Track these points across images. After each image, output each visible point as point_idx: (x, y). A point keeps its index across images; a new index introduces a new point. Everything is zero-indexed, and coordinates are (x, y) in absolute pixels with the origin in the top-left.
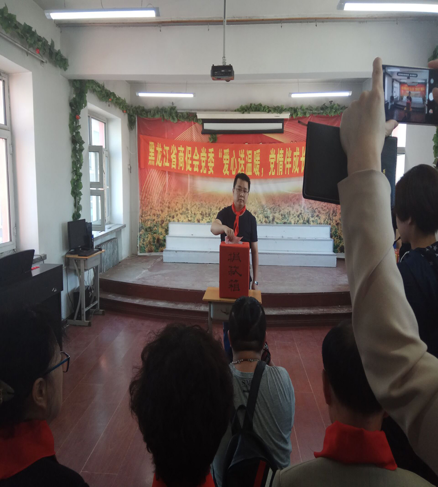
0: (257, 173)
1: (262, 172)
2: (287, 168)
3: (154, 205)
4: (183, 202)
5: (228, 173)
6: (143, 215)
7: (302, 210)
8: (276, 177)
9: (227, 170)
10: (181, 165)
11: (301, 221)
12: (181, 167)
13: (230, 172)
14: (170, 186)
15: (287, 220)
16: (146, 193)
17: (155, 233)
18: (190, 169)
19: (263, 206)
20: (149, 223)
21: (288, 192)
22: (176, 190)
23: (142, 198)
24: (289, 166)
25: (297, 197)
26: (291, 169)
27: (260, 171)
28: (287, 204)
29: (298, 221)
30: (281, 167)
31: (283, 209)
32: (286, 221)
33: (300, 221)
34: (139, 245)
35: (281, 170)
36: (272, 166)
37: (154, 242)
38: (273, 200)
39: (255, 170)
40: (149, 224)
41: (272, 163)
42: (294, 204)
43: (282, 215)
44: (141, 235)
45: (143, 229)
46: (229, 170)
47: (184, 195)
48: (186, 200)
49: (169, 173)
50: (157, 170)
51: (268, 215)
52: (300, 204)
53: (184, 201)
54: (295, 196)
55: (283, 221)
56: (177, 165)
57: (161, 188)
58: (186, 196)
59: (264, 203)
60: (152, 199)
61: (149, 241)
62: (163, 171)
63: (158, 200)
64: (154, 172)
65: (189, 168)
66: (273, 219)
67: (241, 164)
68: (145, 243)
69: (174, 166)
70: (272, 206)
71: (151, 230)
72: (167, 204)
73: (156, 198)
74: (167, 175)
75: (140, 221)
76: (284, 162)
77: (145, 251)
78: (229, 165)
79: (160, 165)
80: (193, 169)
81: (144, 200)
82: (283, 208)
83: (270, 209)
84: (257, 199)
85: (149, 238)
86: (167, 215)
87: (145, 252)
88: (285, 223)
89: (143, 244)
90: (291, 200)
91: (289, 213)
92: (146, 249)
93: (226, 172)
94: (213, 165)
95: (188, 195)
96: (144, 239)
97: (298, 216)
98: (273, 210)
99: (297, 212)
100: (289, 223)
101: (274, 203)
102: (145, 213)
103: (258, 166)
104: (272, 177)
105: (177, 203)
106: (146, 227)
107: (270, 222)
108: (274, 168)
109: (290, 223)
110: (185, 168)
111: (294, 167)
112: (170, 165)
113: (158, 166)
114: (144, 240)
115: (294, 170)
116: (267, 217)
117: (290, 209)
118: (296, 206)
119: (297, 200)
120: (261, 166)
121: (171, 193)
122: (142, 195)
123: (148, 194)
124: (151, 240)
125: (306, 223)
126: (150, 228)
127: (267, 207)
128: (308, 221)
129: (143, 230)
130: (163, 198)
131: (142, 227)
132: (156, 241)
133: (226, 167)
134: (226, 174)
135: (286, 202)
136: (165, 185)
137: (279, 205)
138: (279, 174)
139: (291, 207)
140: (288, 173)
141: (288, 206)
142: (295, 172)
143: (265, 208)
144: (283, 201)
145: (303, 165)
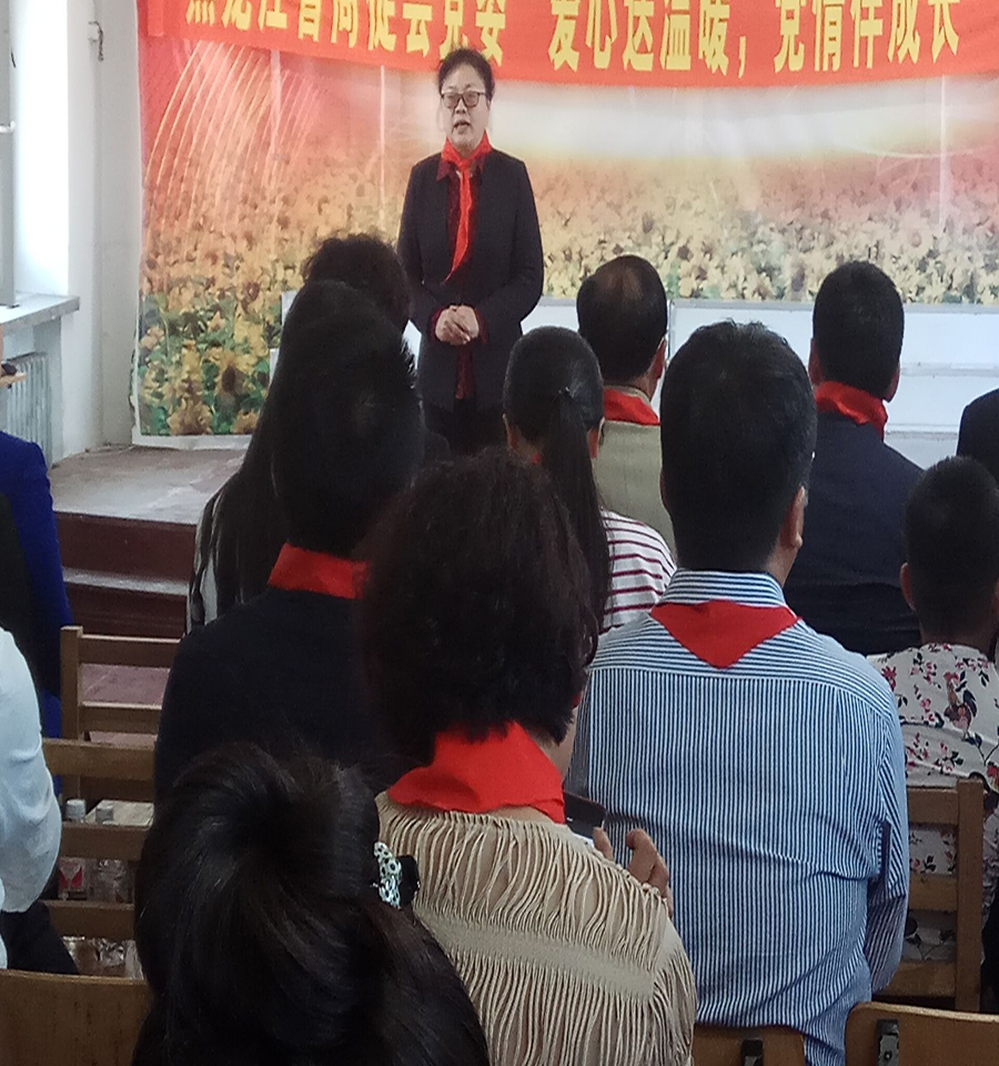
0: (718, 61)
1: (742, 56)
2: (864, 40)
3: (213, 213)
4: (353, 200)
5: (573, 59)
6: (160, 260)
7: (939, 234)
8: (809, 77)
9: (567, 43)
10: (345, 23)
11: (937, 289)
12: (345, 34)
13: (586, 55)
14: (289, 124)
16: (174, 152)
17: (215, 344)
18: (390, 42)
19: (746, 220)
20: (188, 295)
21: (869, 151)
22: (317, 142)
23: (152, 181)
24: (871, 28)
25: (914, 176)
26: (882, 41)
27: (731, 50)
28: (867, 210)
29: (920, 289)
30: (836, 31)
31: (846, 233)
33: (928, 292)
34: (141, 399)
35: (834, 47)
36: (790, 29)
37: (211, 387)
38: (794, 188)
39: (704, 44)
40: (185, 302)
41: (790, 16)
42: (898, 205)
44: (147, 351)
45: (159, 321)
46: (578, 44)
47: (360, 165)
48: (368, 187)
49: (287, 60)
50: (227, 46)
51: (774, 262)
52: (930, 206)
53: (360, 192)
54: (904, 168)
56: (327, 22)
57: (246, 132)
58: (369, 169)
59: (751, 201)
60: (201, 182)
61: (188, 381)
62: (255, 49)
63: (231, 188)
64: (211, 55)
65: (383, 37)
66: (798, 281)
67: (637, 19)
68: (165, 389)
69: (310, 29)
70: (791, 216)
71: (197, 331)
72: (276, 209)
73: (219, 177)
74: (277, 71)
75: (146, 285)
76: (846, 8)
77: (167, 426)
78: (581, 22)
79: (244, 23)
80: (402, 43)
81: (163, 188)
82: (844, 227)
83: (783, 231)
84: (717, 181)
85: (187, 368)
86: (273, 257)
87: (164, 430)
89: (160, 396)
90: (883, 190)
92: (173, 420)
93: (564, 55)
94: (499, 22)
95: (377, 165)
96: (162, 372)
97: (922, 267)
98: (799, 236)
99: (917, 245)
101: (800, 205)
102: (169, 250)
103: (722, 28)
104: (787, 79)
105: (326, 201)
106: (173, 316)
107: (781, 295)
108: (798, 39)
110: (364, 37)
111: (897, 33)
112: (294, 23)
113: (232, 26)
114: (161, 378)
115: (898, 48)
116: (769, 271)
117: (881, 231)
118: (911, 219)
119: (915, 187)
120: (735, 27)
121: (295, 156)
122: (156, 165)
123: (183, 159)
124: (194, 377)
125: (959, 301)
126: (190, 318)
127: (765, 222)
128: (970, 290)
129: (156, 329)
130: (254, 178)
131: (153, 314)
132: (218, 379)
133: (565, 31)
134: (566, 66)
135: (861, 198)
136: (265, 118)
137: (825, 215)
138: (825, 68)
139: (884, 220)
140: (870, 65)
141: (870, 219)
142: (902, 54)
143: (757, 227)
144: (844, 192)
145: (942, 23)
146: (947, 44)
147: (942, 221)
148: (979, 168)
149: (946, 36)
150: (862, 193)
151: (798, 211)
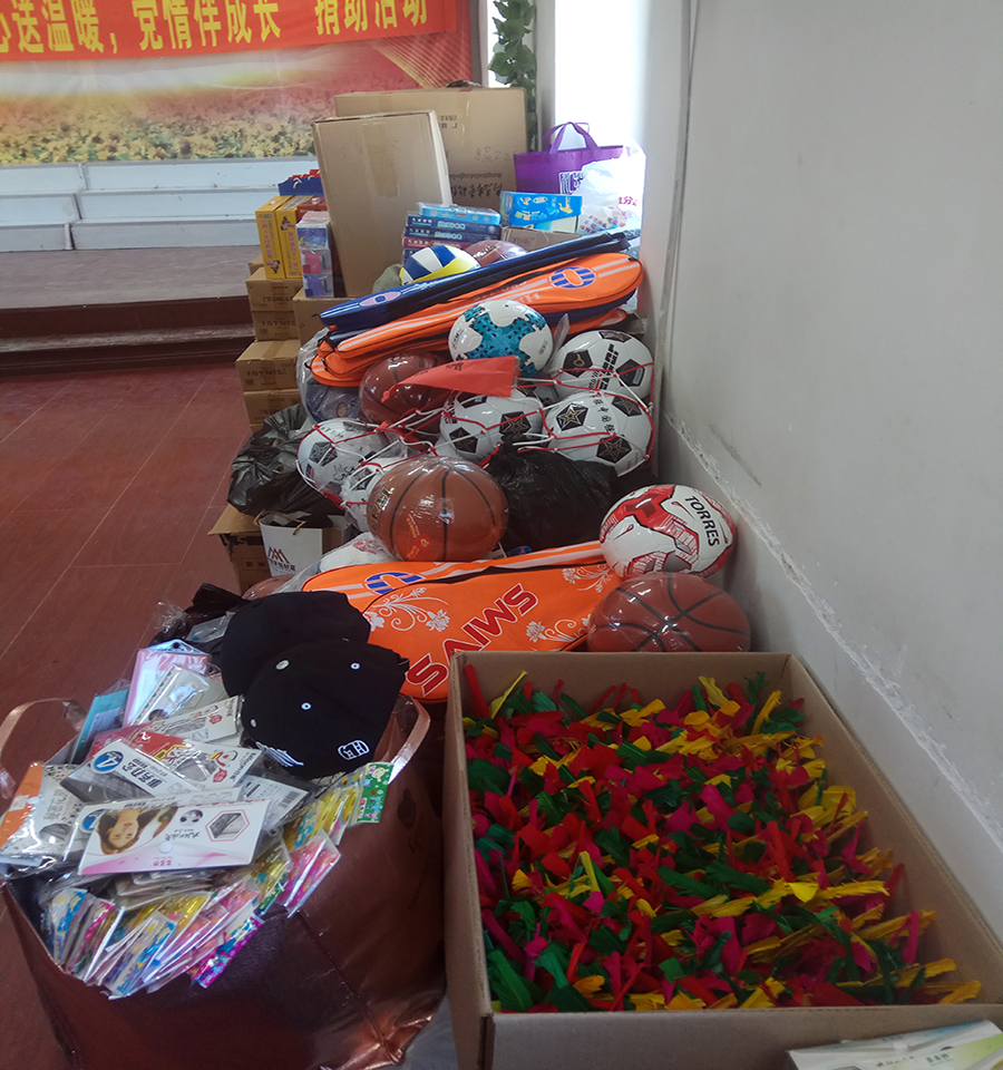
0: (95, 46)
1: (113, 43)
2: (207, 32)
7: (286, 124)
8: (170, 53)
11: (288, 150)
15: (238, 149)
21: (226, 87)
24: (215, 26)
25: (263, 97)
26: (222, 33)
27: (104, 38)
28: (229, 115)
29: (276, 150)
30: (186, 28)
31: (217, 126)
32: (233, 151)
33: (282, 151)
35: (184, 36)
36: (148, 29)
39: (82, 38)
41: (147, 21)
42: (252, 112)
43: (215, 139)
51: (166, 141)
52: (276, 111)
55: (221, 151)
66: (187, 150)
67: (25, 28)
70: (173, 120)
76: (191, 17)
82: (214, 123)
83: (169, 127)
88: (230, 156)
90: (240, 104)
91: (241, 135)
97: (275, 140)
98: (181, 129)
99: (270, 130)
100: (244, 156)
101: (180, 114)
103: (93, 30)
104: (153, 54)
108: (155, 34)
109: (249, 155)
111: (232, 27)
115: (235, 36)
117: (242, 124)
118: (263, 118)
120: (104, 28)
125: (304, 154)
128: (312, 149)
135: (224, 110)
137: (199, 118)
138: (181, 47)
139: (243, 120)
140: (214, 44)
141: (233, 119)
142: (238, 39)
143: (149, 125)
144: (210, 107)
145: (267, 23)
146: (272, 33)
147: (287, 118)
148: (309, 92)
149: (271, 29)
150: (224, 108)
151: (178, 118)
